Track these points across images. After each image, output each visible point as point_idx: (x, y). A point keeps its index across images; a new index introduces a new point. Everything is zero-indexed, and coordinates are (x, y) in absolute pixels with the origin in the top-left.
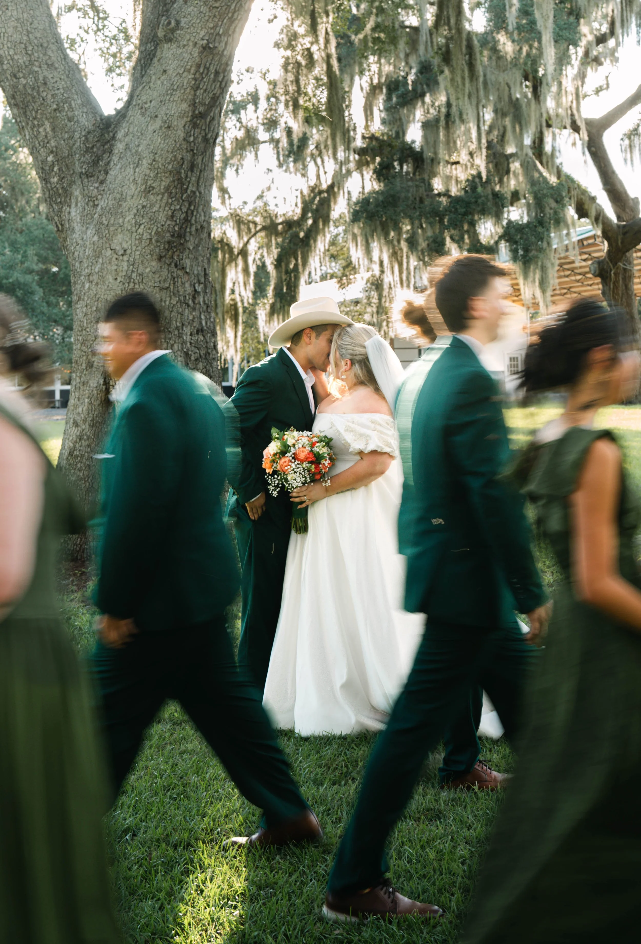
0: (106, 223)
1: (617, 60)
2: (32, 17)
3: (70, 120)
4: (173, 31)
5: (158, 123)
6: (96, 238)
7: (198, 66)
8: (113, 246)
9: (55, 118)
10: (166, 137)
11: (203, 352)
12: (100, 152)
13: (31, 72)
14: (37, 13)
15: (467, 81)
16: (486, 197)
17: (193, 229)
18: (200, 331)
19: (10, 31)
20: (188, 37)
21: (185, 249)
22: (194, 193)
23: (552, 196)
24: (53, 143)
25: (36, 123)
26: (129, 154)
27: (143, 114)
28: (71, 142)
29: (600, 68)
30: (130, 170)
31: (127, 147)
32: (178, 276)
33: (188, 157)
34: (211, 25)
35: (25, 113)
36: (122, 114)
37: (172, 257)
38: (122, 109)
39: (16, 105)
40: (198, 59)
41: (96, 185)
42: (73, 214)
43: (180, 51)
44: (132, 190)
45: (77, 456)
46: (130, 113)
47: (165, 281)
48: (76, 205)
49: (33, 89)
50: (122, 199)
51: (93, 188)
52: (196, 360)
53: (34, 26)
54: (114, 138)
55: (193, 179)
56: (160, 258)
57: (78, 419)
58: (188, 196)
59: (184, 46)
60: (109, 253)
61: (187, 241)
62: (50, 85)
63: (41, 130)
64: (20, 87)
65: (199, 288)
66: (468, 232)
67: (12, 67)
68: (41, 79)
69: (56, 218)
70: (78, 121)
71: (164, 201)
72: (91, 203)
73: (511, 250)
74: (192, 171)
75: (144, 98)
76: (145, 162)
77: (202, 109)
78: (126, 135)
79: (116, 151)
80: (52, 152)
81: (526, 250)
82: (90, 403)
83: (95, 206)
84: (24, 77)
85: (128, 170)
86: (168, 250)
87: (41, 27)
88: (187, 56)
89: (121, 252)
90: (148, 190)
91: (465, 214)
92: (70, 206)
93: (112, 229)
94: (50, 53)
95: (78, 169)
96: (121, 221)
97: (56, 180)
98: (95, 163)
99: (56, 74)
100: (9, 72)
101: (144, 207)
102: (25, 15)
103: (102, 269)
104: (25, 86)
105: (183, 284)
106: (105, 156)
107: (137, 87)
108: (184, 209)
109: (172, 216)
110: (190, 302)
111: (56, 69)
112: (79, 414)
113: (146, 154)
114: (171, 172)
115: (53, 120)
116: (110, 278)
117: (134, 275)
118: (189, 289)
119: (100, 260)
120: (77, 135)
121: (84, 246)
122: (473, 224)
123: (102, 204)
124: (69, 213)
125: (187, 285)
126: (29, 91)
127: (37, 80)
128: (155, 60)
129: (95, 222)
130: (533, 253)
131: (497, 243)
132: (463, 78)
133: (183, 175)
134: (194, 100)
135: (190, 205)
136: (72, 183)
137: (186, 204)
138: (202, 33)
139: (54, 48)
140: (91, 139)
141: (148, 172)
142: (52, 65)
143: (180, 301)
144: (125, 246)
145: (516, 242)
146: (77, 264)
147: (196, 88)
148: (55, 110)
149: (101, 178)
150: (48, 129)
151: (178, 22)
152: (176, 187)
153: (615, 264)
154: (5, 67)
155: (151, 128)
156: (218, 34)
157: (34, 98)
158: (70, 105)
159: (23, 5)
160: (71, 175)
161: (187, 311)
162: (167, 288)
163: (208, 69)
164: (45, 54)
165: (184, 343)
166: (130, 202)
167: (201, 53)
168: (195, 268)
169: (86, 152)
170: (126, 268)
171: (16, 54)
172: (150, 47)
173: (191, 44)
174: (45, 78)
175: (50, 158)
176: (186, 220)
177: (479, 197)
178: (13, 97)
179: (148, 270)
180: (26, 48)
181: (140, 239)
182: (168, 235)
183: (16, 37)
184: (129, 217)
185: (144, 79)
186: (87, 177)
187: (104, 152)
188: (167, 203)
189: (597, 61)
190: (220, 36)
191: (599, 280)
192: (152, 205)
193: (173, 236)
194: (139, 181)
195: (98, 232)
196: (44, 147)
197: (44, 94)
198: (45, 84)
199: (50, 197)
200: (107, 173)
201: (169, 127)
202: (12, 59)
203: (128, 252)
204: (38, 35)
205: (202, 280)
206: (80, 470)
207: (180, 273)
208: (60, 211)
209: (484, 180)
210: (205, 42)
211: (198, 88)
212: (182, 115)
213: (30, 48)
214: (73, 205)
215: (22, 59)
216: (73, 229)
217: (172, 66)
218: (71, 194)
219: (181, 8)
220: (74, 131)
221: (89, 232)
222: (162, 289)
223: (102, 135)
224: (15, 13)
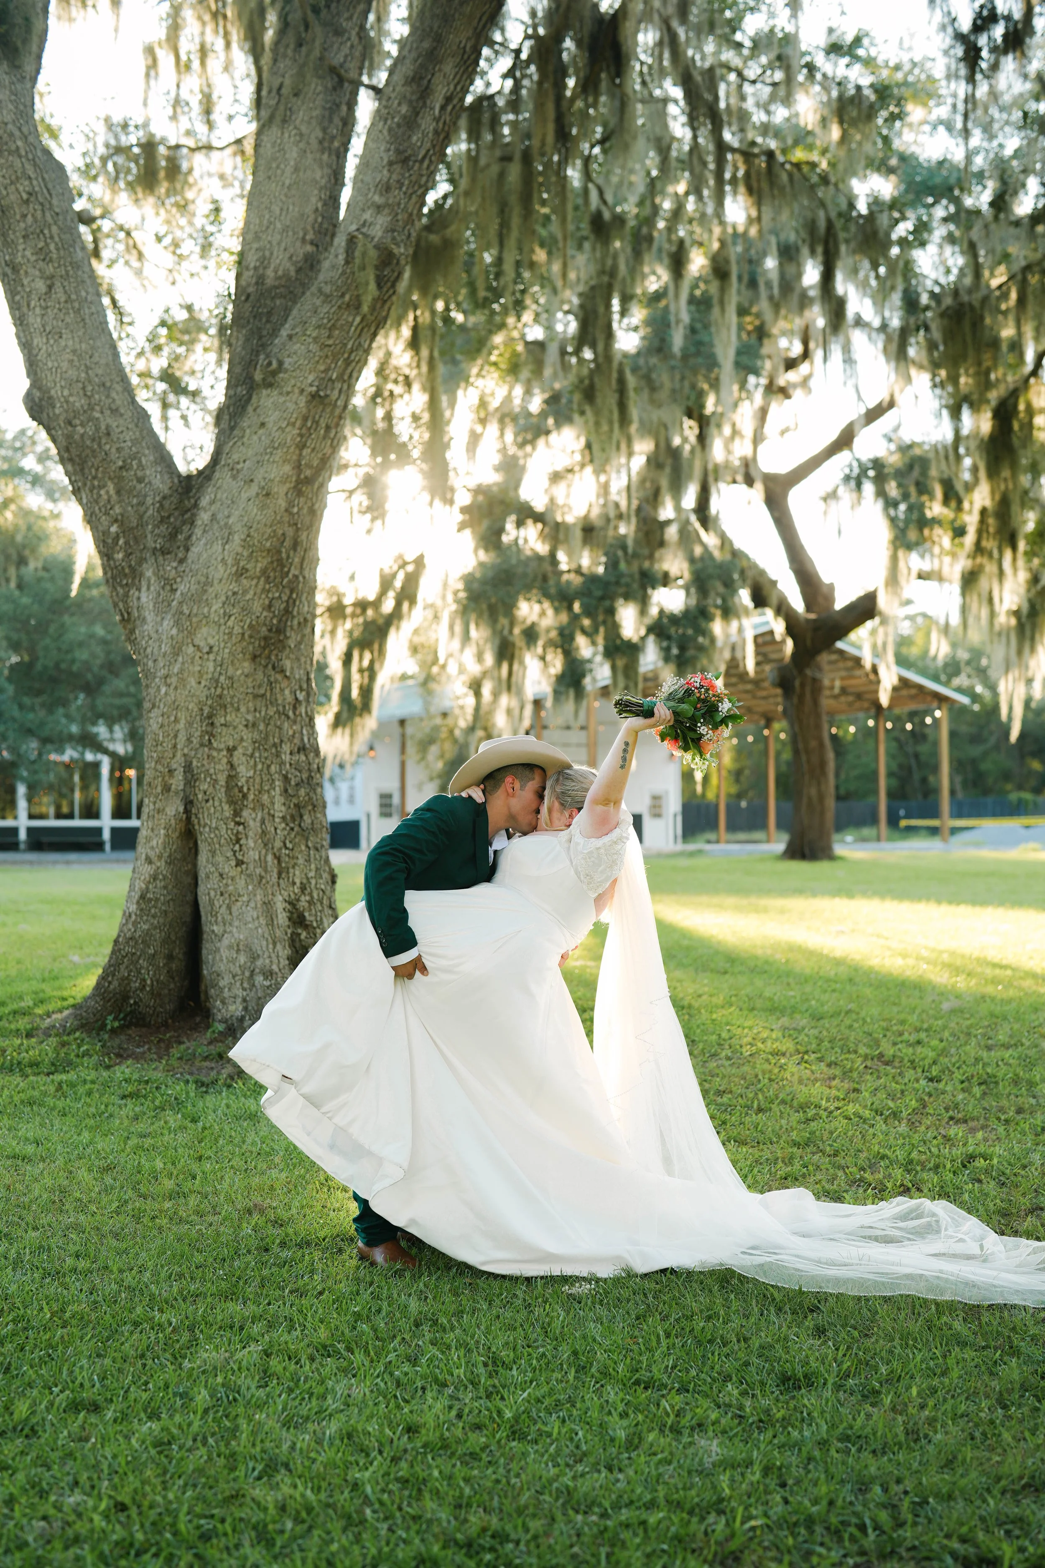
0: (187, 612)
1: (810, 391)
2: (92, 348)
3: (140, 480)
4: (274, 373)
5: (254, 489)
6: (174, 631)
7: (305, 419)
8: (196, 642)
9: (121, 478)
10: (263, 507)
11: (305, 776)
12: (178, 523)
13: (90, 419)
14: (98, 344)
15: (616, 426)
16: (631, 576)
17: (295, 622)
18: (302, 749)
19: (65, 365)
20: (293, 382)
21: (284, 647)
22: (296, 577)
23: (719, 577)
24: (117, 510)
25: (96, 483)
26: (216, 526)
27: (234, 477)
28: (143, 509)
29: (787, 401)
30: (218, 547)
31: (214, 517)
32: (276, 681)
33: (290, 532)
34: (322, 368)
35: (82, 470)
36: (206, 475)
37: (269, 657)
38: (205, 468)
39: (71, 460)
40: (304, 410)
41: (175, 564)
42: (144, 599)
43: (282, 399)
44: (219, 572)
45: (150, 900)
46: (217, 475)
47: (260, 686)
48: (148, 589)
49: (93, 440)
50: (208, 583)
51: (170, 567)
52: (297, 785)
53: (96, 358)
54: (196, 505)
55: (297, 560)
56: (254, 658)
57: (152, 854)
58: (290, 582)
59: (288, 393)
60: (191, 650)
61: (287, 638)
62: (114, 437)
63: (102, 492)
64: (77, 437)
65: (301, 696)
66: (604, 622)
67: (67, 411)
68: (103, 427)
69: (121, 605)
70: (150, 483)
71: (260, 587)
72: (168, 588)
73: (661, 648)
74: (295, 550)
75: (235, 457)
76: (236, 537)
77: (308, 473)
78: (213, 502)
79: (199, 522)
80: (116, 521)
81: (682, 648)
82: (167, 836)
83: (174, 591)
84: (82, 425)
85: (215, 547)
86: (264, 648)
87: (103, 361)
88: (291, 406)
89: (206, 649)
90: (241, 573)
91: (602, 598)
92: (139, 590)
93: (194, 620)
94: (114, 395)
95: (151, 544)
96: (206, 610)
97: (120, 556)
98: (173, 536)
99: (121, 421)
100: (62, 418)
101: (234, 593)
102: (84, 346)
103: (181, 671)
104: (82, 436)
105: (282, 690)
106: (186, 528)
107: (225, 443)
108: (285, 598)
109: (270, 606)
110: (291, 714)
111: (122, 415)
112: (152, 848)
113: (238, 527)
114: (269, 551)
115: (118, 480)
116: (193, 682)
117: (222, 678)
118: (290, 698)
119: (180, 659)
120: (149, 501)
121: (160, 640)
122: (611, 612)
123: (182, 588)
124: (139, 598)
125: (287, 692)
126: (88, 443)
127: (97, 429)
128: (250, 409)
129: (173, 611)
130: (691, 653)
131: (643, 639)
132: (611, 423)
133: (284, 555)
134: (299, 461)
135: (292, 592)
136: (142, 561)
137: (287, 591)
138: (311, 378)
139: (119, 388)
140: (166, 504)
141: (240, 550)
142: (117, 410)
143: (278, 712)
144: (211, 641)
145: (669, 638)
146: (150, 664)
147: (302, 446)
148: (121, 468)
149: (180, 555)
150: (112, 492)
151: (281, 363)
152: (274, 570)
153: (801, 671)
154: (57, 411)
155: (244, 496)
156: (330, 379)
157: (94, 451)
158: (140, 461)
159: (80, 333)
160: (141, 551)
161: (286, 725)
162: (263, 696)
163: (317, 423)
164: (108, 396)
165: (282, 763)
166: (217, 587)
167: (308, 402)
168: (296, 671)
169: (162, 521)
170: (211, 669)
171: (71, 395)
172: (241, 390)
173: (297, 391)
174: (108, 427)
175: (114, 529)
176: (287, 612)
177: (622, 575)
178: (67, 450)
179: (239, 672)
180: (84, 388)
181: (230, 634)
182: (264, 629)
183: (72, 373)
184: (216, 606)
185: (236, 432)
186: (163, 553)
187: (184, 523)
188: (263, 589)
189: (784, 392)
190: (333, 382)
191: (779, 691)
192: (245, 592)
193: (270, 630)
194: (230, 562)
195: (177, 623)
196: (107, 513)
197: (107, 447)
198: (108, 434)
199: (114, 578)
200: (187, 550)
201: (268, 495)
202: (67, 402)
203: (215, 649)
204: (100, 372)
205: (305, 686)
206: (154, 917)
207: (279, 677)
208: (126, 595)
209: (630, 550)
210: (314, 389)
211: (304, 446)
212: (284, 480)
213: (90, 388)
214: (144, 589)
215: (79, 402)
216: (144, 619)
217: (272, 418)
218: (141, 575)
219: (284, 344)
220: (145, 496)
221: (165, 623)
222: (256, 696)
223: (181, 501)
224: (70, 343)
